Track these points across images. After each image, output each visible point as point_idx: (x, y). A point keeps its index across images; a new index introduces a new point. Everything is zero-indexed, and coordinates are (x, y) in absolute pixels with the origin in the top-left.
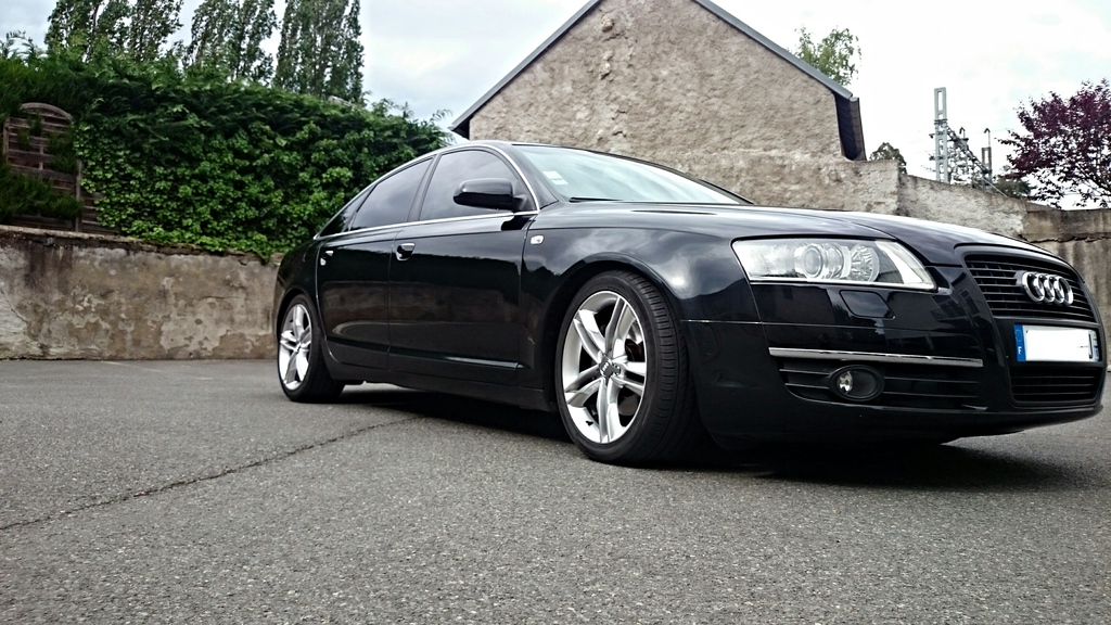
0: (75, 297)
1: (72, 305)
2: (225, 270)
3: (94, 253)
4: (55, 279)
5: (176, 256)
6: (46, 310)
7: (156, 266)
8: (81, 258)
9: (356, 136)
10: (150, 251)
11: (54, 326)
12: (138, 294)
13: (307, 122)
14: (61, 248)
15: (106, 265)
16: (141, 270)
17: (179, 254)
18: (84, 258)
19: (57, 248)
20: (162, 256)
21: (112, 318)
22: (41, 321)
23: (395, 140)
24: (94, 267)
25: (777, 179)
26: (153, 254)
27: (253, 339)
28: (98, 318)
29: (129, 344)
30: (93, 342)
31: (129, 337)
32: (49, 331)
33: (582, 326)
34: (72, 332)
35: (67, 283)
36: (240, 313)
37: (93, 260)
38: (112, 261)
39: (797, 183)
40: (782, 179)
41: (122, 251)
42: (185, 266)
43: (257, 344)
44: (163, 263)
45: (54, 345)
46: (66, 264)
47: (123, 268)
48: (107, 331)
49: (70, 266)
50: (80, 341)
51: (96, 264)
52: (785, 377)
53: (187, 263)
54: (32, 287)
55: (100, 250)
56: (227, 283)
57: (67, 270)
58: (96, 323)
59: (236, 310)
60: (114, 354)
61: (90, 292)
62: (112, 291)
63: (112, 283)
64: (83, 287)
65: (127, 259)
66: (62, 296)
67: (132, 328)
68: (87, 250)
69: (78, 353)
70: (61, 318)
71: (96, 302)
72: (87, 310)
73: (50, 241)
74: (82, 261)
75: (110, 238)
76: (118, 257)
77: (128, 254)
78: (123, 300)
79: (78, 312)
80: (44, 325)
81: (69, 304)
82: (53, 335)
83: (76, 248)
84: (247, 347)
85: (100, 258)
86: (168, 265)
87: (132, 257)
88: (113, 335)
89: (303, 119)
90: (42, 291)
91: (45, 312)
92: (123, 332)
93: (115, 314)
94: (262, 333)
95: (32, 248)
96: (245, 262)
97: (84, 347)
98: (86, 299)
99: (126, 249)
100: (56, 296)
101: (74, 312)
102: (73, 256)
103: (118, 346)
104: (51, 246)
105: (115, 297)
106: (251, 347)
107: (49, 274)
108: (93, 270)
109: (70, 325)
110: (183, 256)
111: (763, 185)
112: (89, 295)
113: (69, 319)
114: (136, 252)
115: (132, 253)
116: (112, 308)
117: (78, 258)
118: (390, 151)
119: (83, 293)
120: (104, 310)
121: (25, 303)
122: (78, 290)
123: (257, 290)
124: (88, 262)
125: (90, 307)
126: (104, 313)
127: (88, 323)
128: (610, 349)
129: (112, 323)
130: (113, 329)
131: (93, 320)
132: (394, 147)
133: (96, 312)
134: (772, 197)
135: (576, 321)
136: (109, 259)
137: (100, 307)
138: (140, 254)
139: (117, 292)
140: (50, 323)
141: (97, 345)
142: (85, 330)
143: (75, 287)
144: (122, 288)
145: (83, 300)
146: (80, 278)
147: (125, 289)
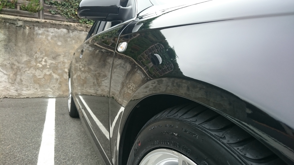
0: (36, 59)
1: (35, 64)
3: (48, 31)
4: (24, 48)
6: (18, 67)
8: (40, 34)
10: (82, 31)
11: (24, 77)
14: (27, 28)
15: (55, 39)
18: (41, 34)
19: (24, 28)
21: (60, 71)
22: (15, 74)
24: (48, 40)
26: (83, 32)
28: (51, 71)
30: (48, 87)
32: (22, 81)
34: (36, 81)
35: (31, 50)
37: (47, 36)
38: (59, 37)
41: (65, 30)
45: (25, 89)
46: (30, 38)
48: (57, 79)
49: (33, 39)
50: (41, 86)
51: (49, 38)
54: (9, 53)
55: (51, 30)
57: (31, 42)
58: (50, 75)
60: (61, 93)
61: (46, 55)
62: (60, 55)
63: (60, 50)
64: (42, 53)
65: (68, 35)
66: (28, 58)
68: (43, 29)
70: (29, 72)
71: (49, 62)
72: (44, 67)
73: (20, 23)
74: (40, 36)
75: (58, 22)
76: (62, 34)
77: (69, 32)
78: (66, 61)
79: (38, 68)
80: (18, 76)
81: (33, 63)
82: (24, 83)
83: (36, 28)
85: (51, 34)
87: (71, 34)
88: (60, 82)
90: (16, 55)
91: (18, 69)
93: (61, 69)
95: (9, 28)
97: (43, 89)
98: (44, 60)
99: (68, 30)
100: (25, 58)
102: (35, 33)
103: (64, 88)
104: (21, 26)
105: (61, 59)
107: (20, 44)
108: (47, 42)
109: (34, 76)
112: (46, 58)
113: (33, 72)
115: (70, 31)
116: (59, 65)
117: (37, 34)
119: (42, 56)
121: (5, 63)
122: (38, 55)
124: (44, 37)
125: (46, 65)
126: (55, 68)
127: (45, 75)
129: (61, 75)
130: (61, 78)
131: (48, 73)
133: (50, 68)
136: (57, 35)
137: (52, 65)
138: (76, 33)
139: (62, 56)
140: (21, 75)
141: (51, 88)
142: (43, 79)
143: (36, 53)
144: (65, 53)
145: (42, 61)
146: (40, 47)
147: (67, 54)
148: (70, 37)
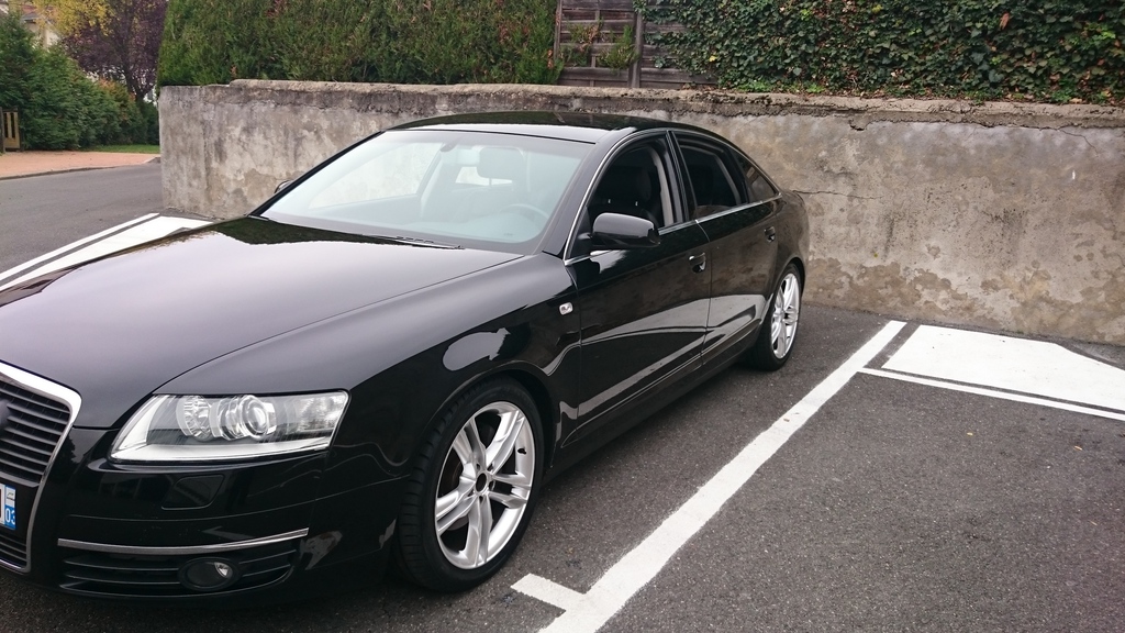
2: (818, 141)
27: (853, 273)
36: (836, 222)
43: (860, 283)
56: (821, 165)
59: (829, 216)
84: (840, 286)
94: (871, 263)
96: (860, 124)
106: (847, 286)
114: (680, 114)
115: (675, 116)
123: (876, 179)
138: (686, 118)
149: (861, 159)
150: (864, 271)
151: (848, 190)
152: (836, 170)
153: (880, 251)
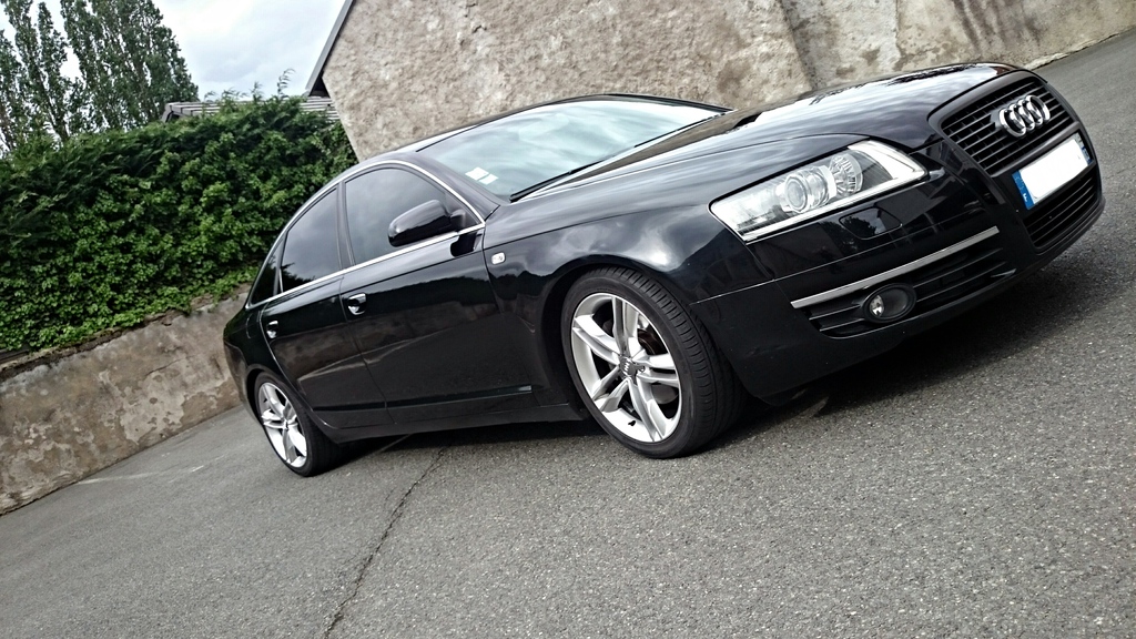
0: (19, 433)
1: (20, 443)
2: (153, 339)
3: (15, 382)
5: (99, 348)
7: (85, 366)
8: (5, 393)
9: (216, 145)
10: (71, 354)
11: (14, 471)
12: (81, 401)
13: (162, 154)
15: (34, 388)
16: (71, 378)
17: (101, 344)
18: (8, 391)
20: (85, 353)
21: (67, 436)
23: (256, 131)
24: (23, 396)
25: (652, 12)
26: (75, 356)
27: (214, 393)
28: (53, 443)
29: (97, 453)
30: (60, 468)
31: (93, 447)
32: (13, 478)
33: (583, 331)
34: (35, 468)
35: (4, 424)
36: (189, 374)
37: (18, 390)
38: (38, 382)
39: (673, 8)
40: (657, 10)
41: (43, 368)
42: (113, 353)
43: (220, 396)
44: (90, 360)
45: (24, 489)
47: (53, 383)
48: (69, 451)
50: (47, 473)
51: (23, 392)
52: (817, 324)
53: (113, 349)
55: (20, 377)
56: (162, 350)
58: (54, 449)
59: (184, 372)
60: (86, 469)
61: (31, 422)
62: (53, 411)
63: (50, 403)
64: (23, 421)
65: (51, 373)
66: (6, 438)
67: (92, 437)
68: (7, 382)
69: (51, 485)
70: (17, 460)
71: (42, 429)
72: (38, 441)
74: (7, 396)
75: (24, 359)
76: (41, 376)
77: (50, 367)
78: (69, 415)
79: (30, 447)
81: (17, 443)
82: (17, 480)
84: (212, 403)
85: (24, 384)
86: (96, 359)
87: (56, 368)
88: (75, 452)
89: (156, 152)
92: (85, 445)
93: (68, 432)
94: (219, 383)
96: (168, 322)
97: (54, 477)
98: (31, 430)
99: (46, 364)
101: (27, 448)
103: (88, 460)
105: (59, 415)
106: (216, 402)
108: (22, 399)
109: (29, 462)
110: (105, 345)
111: (641, 24)
112: (33, 425)
113: (24, 457)
114: (57, 362)
115: (53, 364)
116: (61, 427)
118: (256, 144)
119: (25, 426)
120: (55, 433)
122: (19, 426)
123: (193, 344)
124: (14, 394)
125: (40, 436)
126: (56, 435)
127: (46, 452)
128: (624, 348)
129: (72, 441)
130: (74, 446)
131: (49, 448)
132: (259, 138)
133: (48, 438)
134: (655, 33)
135: (575, 330)
136: (33, 381)
137: (50, 432)
138: (62, 362)
139: (59, 410)
140: (8, 470)
141: (66, 469)
142: (46, 461)
143: (14, 425)
144: (62, 403)
145: (29, 433)
146: (14, 413)
147: (65, 403)
148: (56, 374)
149: (180, 338)
150: (219, 390)
151: (184, 355)
152: (172, 348)
153: (219, 376)
